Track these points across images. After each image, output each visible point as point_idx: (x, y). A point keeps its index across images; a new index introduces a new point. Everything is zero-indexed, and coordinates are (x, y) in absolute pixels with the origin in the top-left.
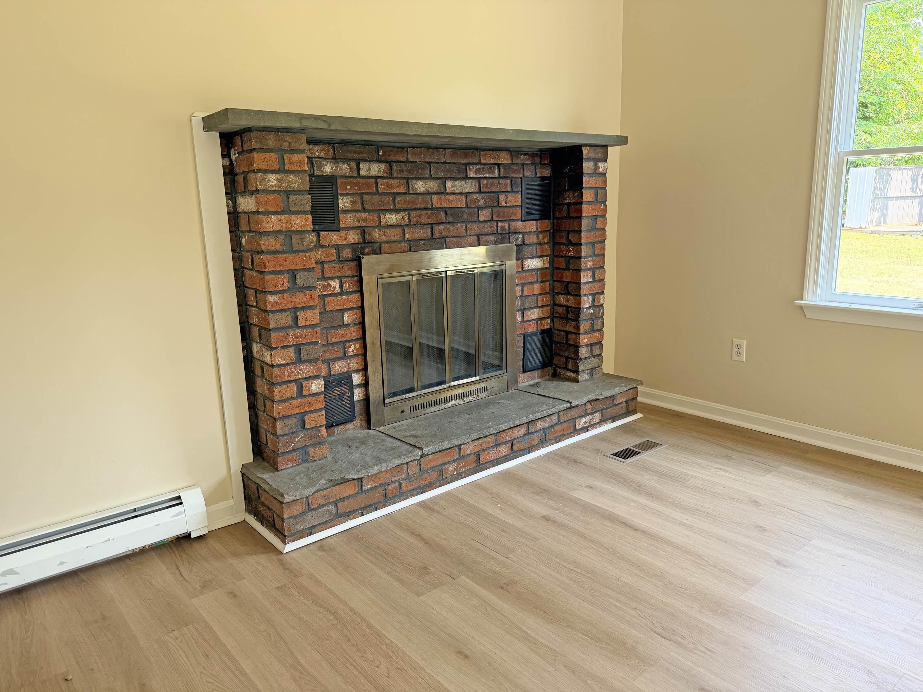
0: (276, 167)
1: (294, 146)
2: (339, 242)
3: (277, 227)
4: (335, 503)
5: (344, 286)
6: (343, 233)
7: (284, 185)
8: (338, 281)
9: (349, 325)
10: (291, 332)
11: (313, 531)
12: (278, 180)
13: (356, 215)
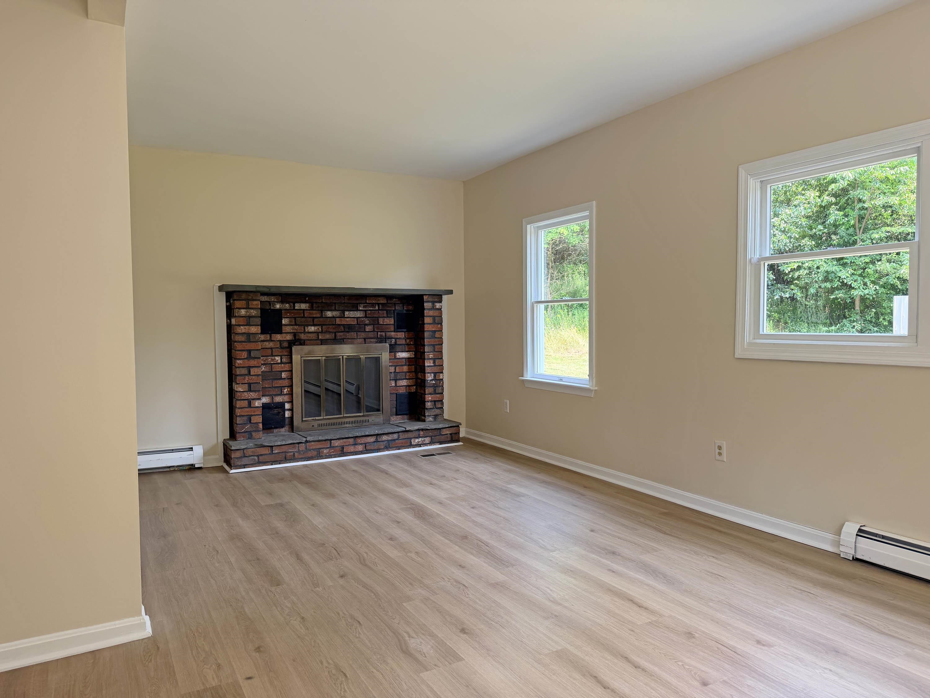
0: (245, 307)
1: (254, 298)
2: (281, 339)
3: (243, 331)
4: (258, 456)
5: (283, 360)
6: (284, 335)
7: (248, 314)
8: (280, 357)
9: (284, 379)
10: (247, 377)
11: (246, 467)
12: (245, 312)
13: (292, 327)
